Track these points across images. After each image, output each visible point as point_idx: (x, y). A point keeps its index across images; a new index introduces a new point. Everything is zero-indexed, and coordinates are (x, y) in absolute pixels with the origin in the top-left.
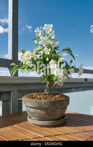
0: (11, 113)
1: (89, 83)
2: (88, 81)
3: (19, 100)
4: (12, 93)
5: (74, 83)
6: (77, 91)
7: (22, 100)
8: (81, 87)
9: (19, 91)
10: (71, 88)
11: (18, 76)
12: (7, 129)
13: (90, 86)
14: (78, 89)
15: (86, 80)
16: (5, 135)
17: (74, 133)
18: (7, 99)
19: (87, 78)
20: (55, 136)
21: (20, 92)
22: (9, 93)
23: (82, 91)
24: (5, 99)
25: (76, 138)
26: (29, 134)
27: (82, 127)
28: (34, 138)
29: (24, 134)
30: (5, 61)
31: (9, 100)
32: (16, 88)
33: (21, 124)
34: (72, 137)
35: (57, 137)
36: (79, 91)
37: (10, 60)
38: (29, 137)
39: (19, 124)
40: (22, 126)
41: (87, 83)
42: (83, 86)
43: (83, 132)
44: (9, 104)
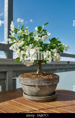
0: (7, 90)
1: (71, 65)
2: (70, 63)
3: (13, 79)
4: (7, 73)
5: (59, 65)
6: (61, 72)
7: (16, 79)
8: (64, 69)
9: (13, 71)
10: (56, 69)
11: (12, 58)
12: (5, 104)
13: (71, 67)
14: (62, 70)
15: (68, 62)
16: (5, 109)
17: (64, 106)
18: (3, 78)
19: (69, 61)
20: (48, 109)
21: (15, 72)
22: (5, 73)
23: (65, 71)
24: (2, 78)
25: (67, 111)
26: (25, 108)
27: (69, 101)
28: (30, 111)
29: (21, 108)
30: (2, 45)
31: (5, 79)
32: (11, 69)
33: (17, 99)
34: (63, 110)
35: (50, 110)
36: (62, 72)
37: (6, 45)
38: (26, 111)
39: (15, 99)
40: (18, 100)
41: (69, 65)
42: (66, 68)
43: (72, 105)
44: (5, 82)
